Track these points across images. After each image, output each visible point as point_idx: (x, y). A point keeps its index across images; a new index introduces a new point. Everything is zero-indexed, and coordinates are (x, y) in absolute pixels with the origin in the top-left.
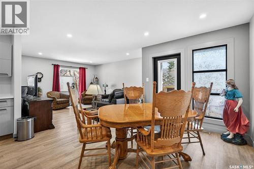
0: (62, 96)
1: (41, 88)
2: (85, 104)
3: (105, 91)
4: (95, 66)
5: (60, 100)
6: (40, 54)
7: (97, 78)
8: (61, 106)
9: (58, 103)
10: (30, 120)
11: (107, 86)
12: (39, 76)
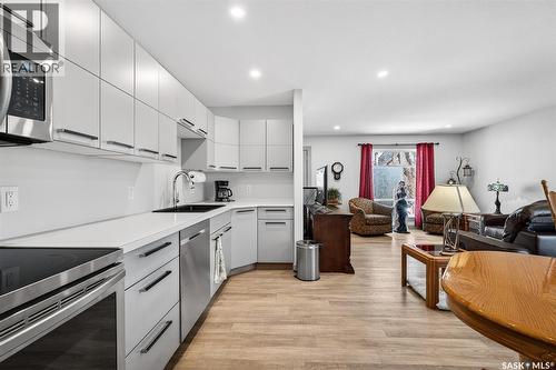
0: (377, 209)
1: (340, 191)
2: (431, 233)
3: (498, 204)
4: (463, 135)
5: (372, 216)
6: (337, 128)
7: (467, 167)
8: (373, 229)
9: (368, 223)
10: (313, 247)
11: (506, 189)
12: (337, 169)
